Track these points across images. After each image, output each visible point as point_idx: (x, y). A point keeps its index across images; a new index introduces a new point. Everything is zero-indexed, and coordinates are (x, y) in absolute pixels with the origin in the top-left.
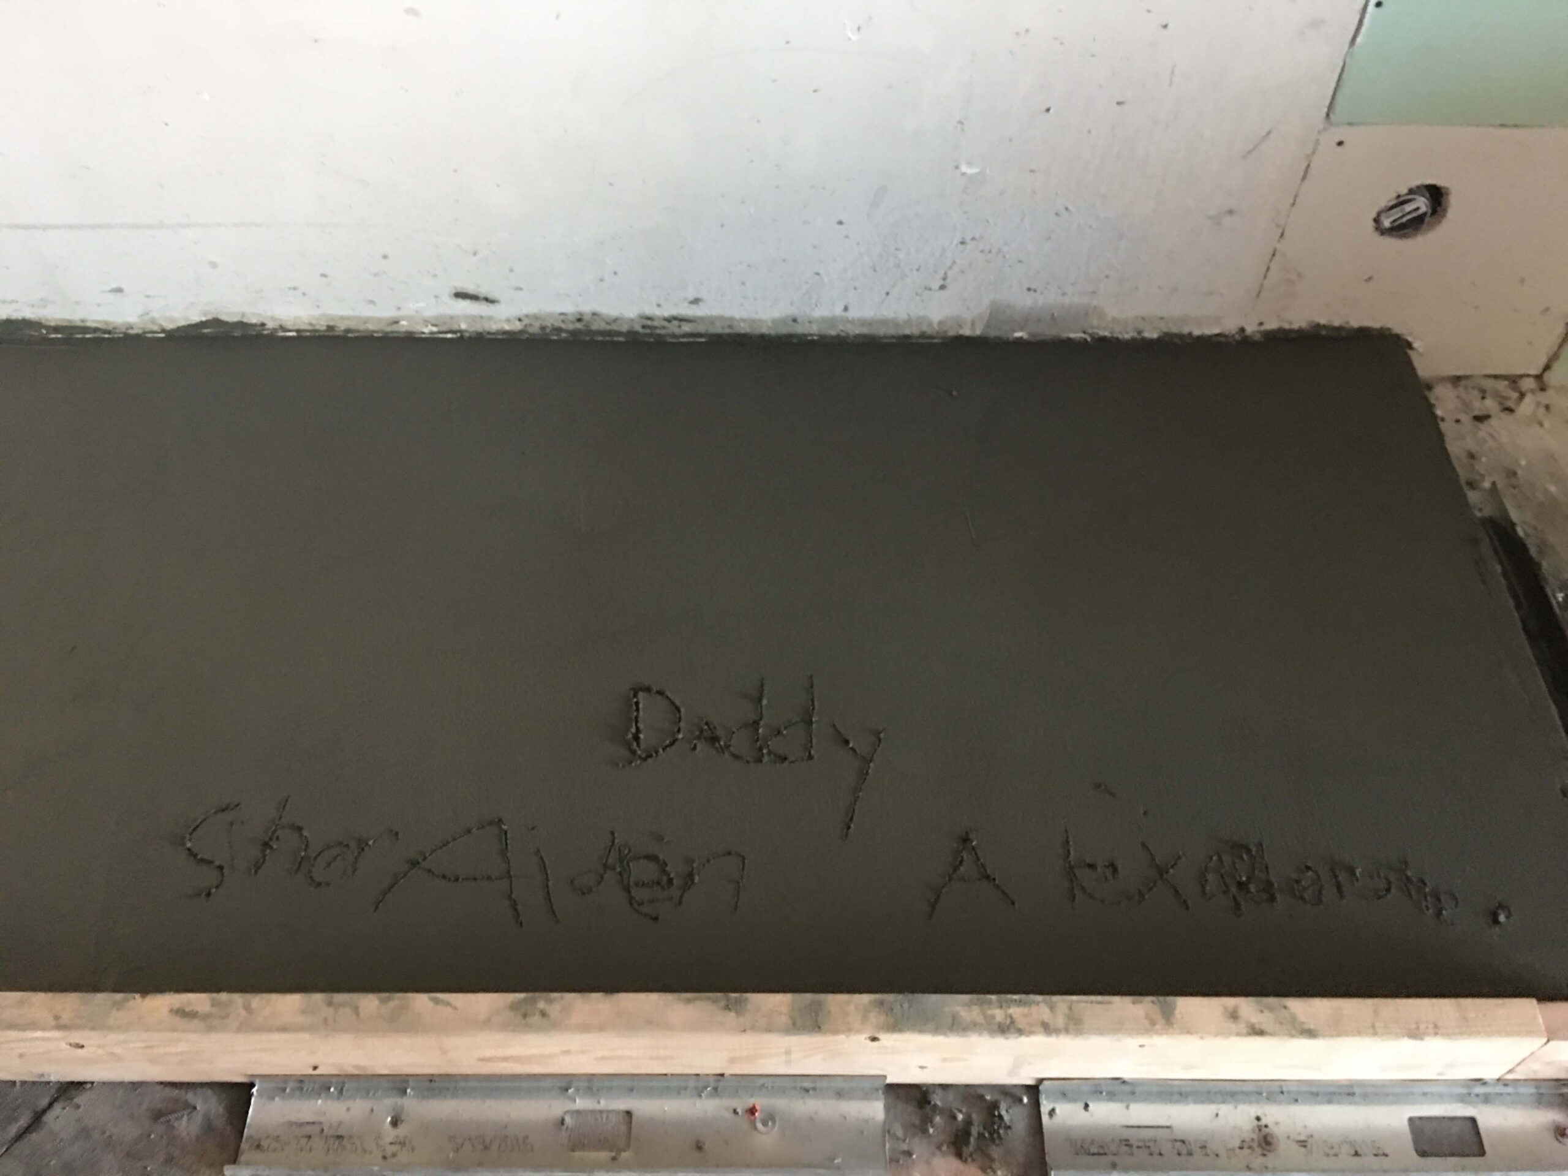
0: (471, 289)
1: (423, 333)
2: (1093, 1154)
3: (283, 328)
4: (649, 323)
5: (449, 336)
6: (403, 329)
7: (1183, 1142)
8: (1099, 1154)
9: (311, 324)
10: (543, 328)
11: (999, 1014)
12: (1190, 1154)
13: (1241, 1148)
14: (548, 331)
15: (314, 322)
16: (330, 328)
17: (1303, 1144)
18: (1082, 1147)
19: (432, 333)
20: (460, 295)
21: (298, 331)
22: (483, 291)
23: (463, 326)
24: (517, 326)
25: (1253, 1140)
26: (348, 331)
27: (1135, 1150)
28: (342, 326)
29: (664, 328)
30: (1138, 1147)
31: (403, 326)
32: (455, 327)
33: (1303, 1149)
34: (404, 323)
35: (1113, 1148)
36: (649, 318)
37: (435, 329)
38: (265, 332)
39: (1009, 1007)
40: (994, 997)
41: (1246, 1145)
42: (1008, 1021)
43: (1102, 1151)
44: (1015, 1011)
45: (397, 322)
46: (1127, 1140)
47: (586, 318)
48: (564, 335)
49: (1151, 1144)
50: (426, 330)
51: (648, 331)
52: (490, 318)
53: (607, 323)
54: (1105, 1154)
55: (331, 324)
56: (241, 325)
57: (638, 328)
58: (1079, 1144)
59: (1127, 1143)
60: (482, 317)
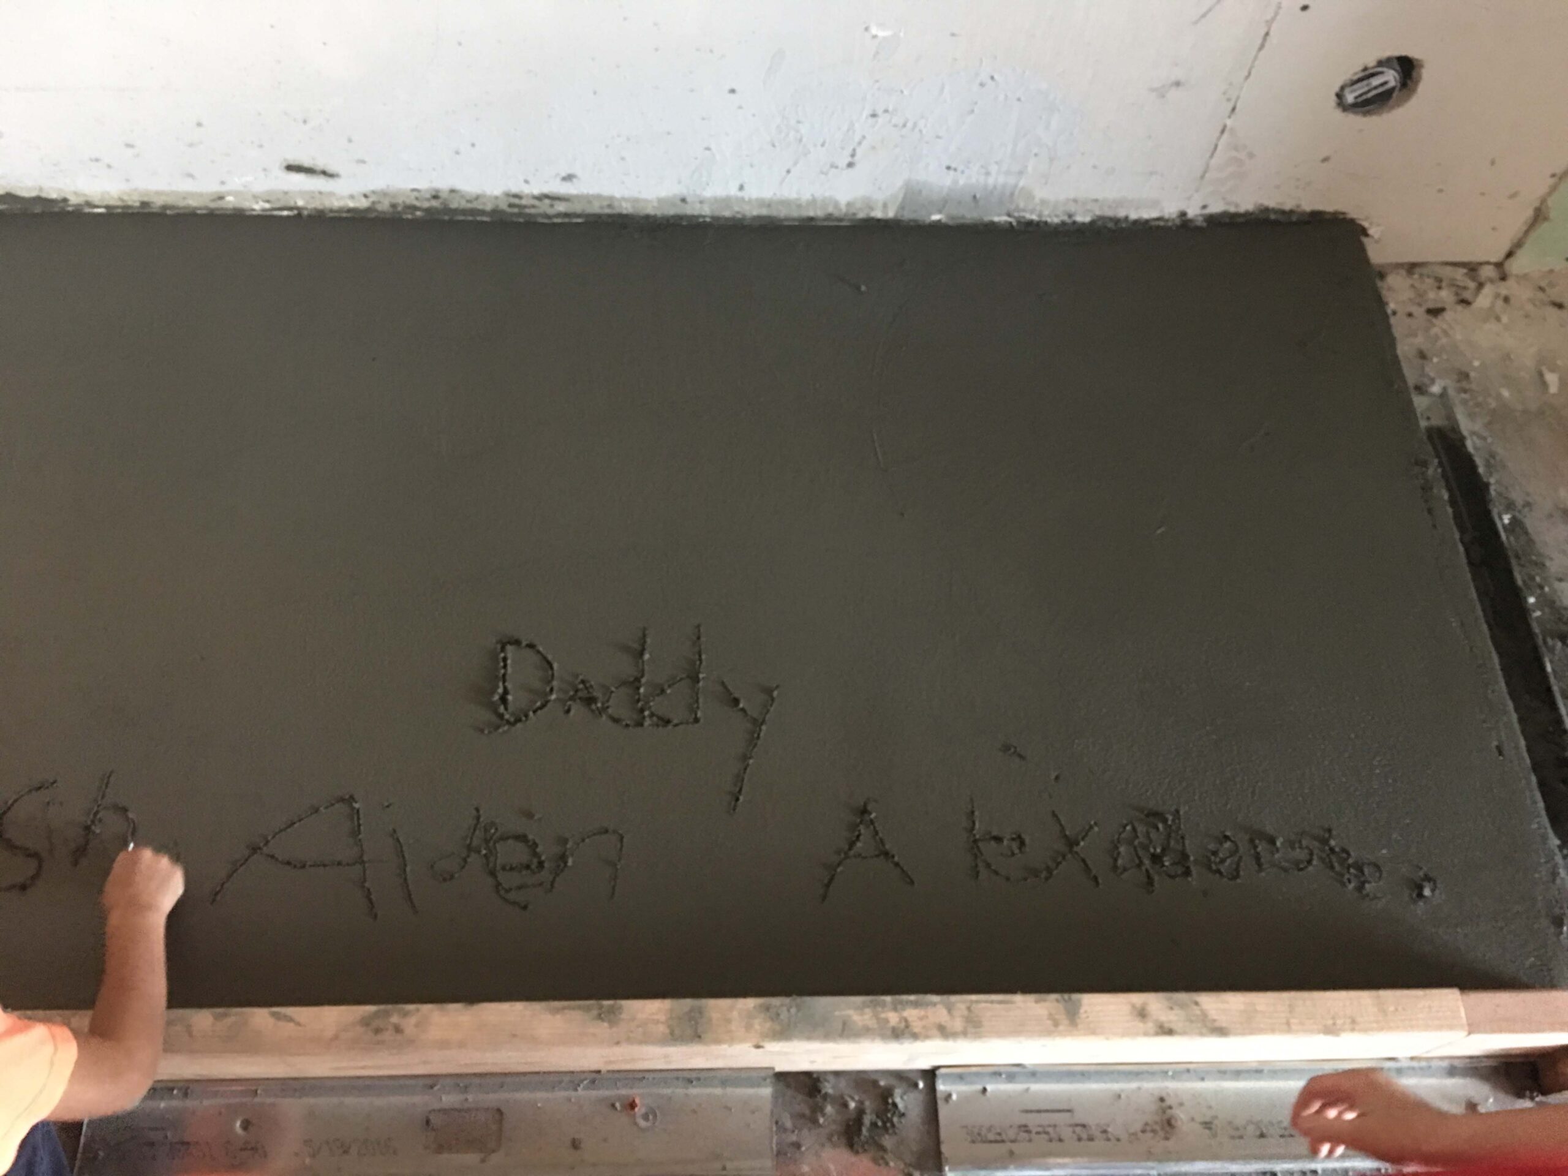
0: (307, 162)
1: (253, 210)
2: (991, 1142)
3: (89, 204)
4: (516, 201)
5: (285, 213)
6: (231, 206)
7: (1084, 1126)
8: (996, 1142)
9: (121, 199)
10: (394, 206)
11: (893, 1018)
12: (1091, 1139)
13: (1143, 1131)
14: (400, 209)
15: (125, 198)
16: (144, 204)
17: (1207, 1125)
18: (979, 1134)
19: (264, 210)
20: (291, 168)
21: (107, 207)
22: (320, 163)
23: (300, 203)
24: (364, 204)
25: (1156, 1123)
26: (165, 207)
27: (1033, 1135)
28: (158, 202)
29: (534, 206)
30: (1038, 1133)
31: (229, 202)
32: (292, 204)
33: (1207, 1131)
34: (230, 198)
35: (1011, 1134)
36: (516, 196)
37: (267, 206)
38: (70, 209)
39: (904, 1010)
40: (888, 999)
41: (1148, 1128)
42: (903, 1025)
43: (998, 1138)
44: (911, 1014)
45: (221, 198)
46: (1025, 1126)
47: (444, 195)
48: (418, 213)
49: (1050, 1130)
50: (257, 207)
51: (516, 210)
52: (331, 194)
53: (468, 201)
54: (1003, 1141)
55: (146, 199)
56: (39, 200)
57: (503, 206)
58: (976, 1131)
59: (1025, 1128)
60: (320, 193)
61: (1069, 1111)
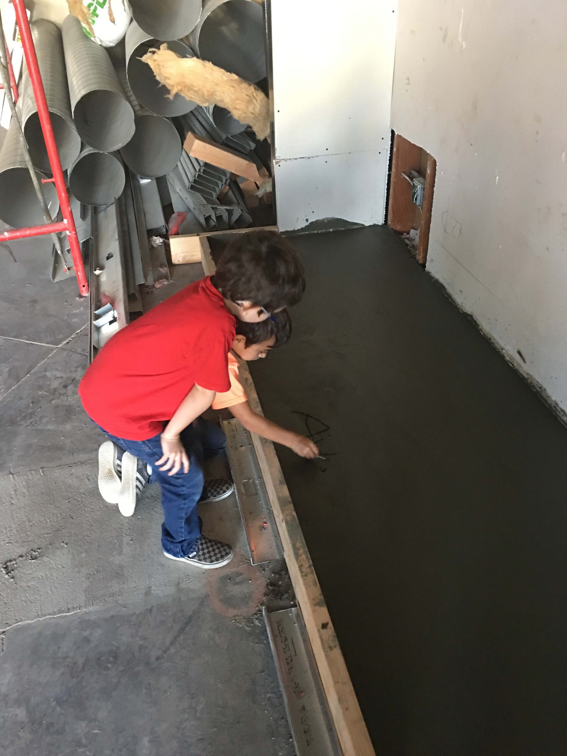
0: (522, 353)
1: (506, 358)
3: (482, 330)
4: (556, 406)
5: (511, 365)
6: (503, 353)
7: (292, 660)
8: (279, 630)
9: (487, 334)
10: (531, 383)
12: (288, 663)
13: (295, 683)
14: (532, 385)
16: (490, 339)
17: (304, 708)
19: (508, 360)
20: (519, 353)
21: (484, 334)
22: (525, 356)
23: (515, 365)
24: (526, 376)
25: (300, 688)
26: (493, 343)
28: (492, 341)
29: (559, 412)
30: (285, 644)
32: (513, 363)
33: (301, 709)
34: (504, 351)
35: (283, 635)
36: (557, 404)
37: (509, 359)
38: (478, 329)
39: (305, 554)
40: (307, 549)
41: (297, 685)
42: (299, 555)
43: (281, 631)
44: (304, 557)
45: (502, 349)
46: (287, 640)
47: (543, 389)
48: (535, 390)
49: (287, 648)
50: (507, 358)
51: (555, 409)
52: (521, 367)
53: (546, 396)
54: (280, 633)
57: (553, 405)
58: (281, 623)
60: (520, 365)
61: (296, 654)
